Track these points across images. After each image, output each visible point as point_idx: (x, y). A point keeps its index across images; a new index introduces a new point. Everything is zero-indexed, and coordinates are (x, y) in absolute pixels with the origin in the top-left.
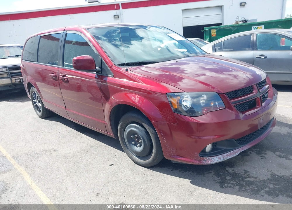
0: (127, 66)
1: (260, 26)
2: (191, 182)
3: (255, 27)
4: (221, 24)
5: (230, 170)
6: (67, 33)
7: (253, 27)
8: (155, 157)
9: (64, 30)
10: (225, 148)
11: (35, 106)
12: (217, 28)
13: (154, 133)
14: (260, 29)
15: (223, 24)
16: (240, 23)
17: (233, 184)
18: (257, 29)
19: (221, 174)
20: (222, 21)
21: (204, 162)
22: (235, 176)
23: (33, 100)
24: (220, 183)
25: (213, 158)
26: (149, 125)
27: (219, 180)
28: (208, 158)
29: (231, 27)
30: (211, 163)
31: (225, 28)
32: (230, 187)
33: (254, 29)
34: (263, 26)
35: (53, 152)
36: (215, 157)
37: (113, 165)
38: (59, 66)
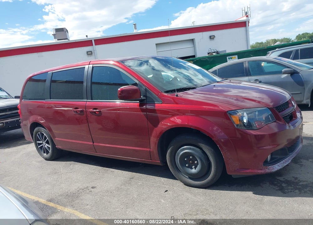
0: (177, 92)
1: (234, 56)
2: (253, 193)
3: (229, 57)
4: (194, 56)
5: (281, 179)
6: (93, 67)
7: (227, 57)
8: (215, 175)
9: (89, 64)
10: (279, 157)
11: (40, 149)
12: (194, 60)
13: (212, 151)
14: (234, 58)
15: (196, 56)
16: (214, 54)
17: (291, 189)
18: (231, 59)
19: (276, 183)
20: (195, 53)
21: (267, 171)
22: (288, 183)
23: (37, 142)
24: (279, 190)
25: (274, 166)
26: (206, 145)
27: (277, 187)
28: (270, 167)
29: (207, 58)
30: (274, 170)
31: (201, 59)
32: (291, 192)
33: (229, 59)
34: (236, 56)
35: (92, 190)
36: (275, 165)
37: (167, 191)
38: (86, 100)
